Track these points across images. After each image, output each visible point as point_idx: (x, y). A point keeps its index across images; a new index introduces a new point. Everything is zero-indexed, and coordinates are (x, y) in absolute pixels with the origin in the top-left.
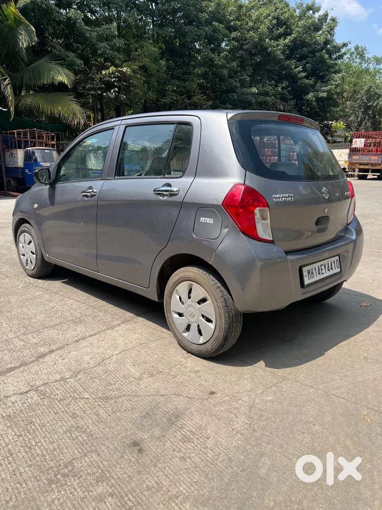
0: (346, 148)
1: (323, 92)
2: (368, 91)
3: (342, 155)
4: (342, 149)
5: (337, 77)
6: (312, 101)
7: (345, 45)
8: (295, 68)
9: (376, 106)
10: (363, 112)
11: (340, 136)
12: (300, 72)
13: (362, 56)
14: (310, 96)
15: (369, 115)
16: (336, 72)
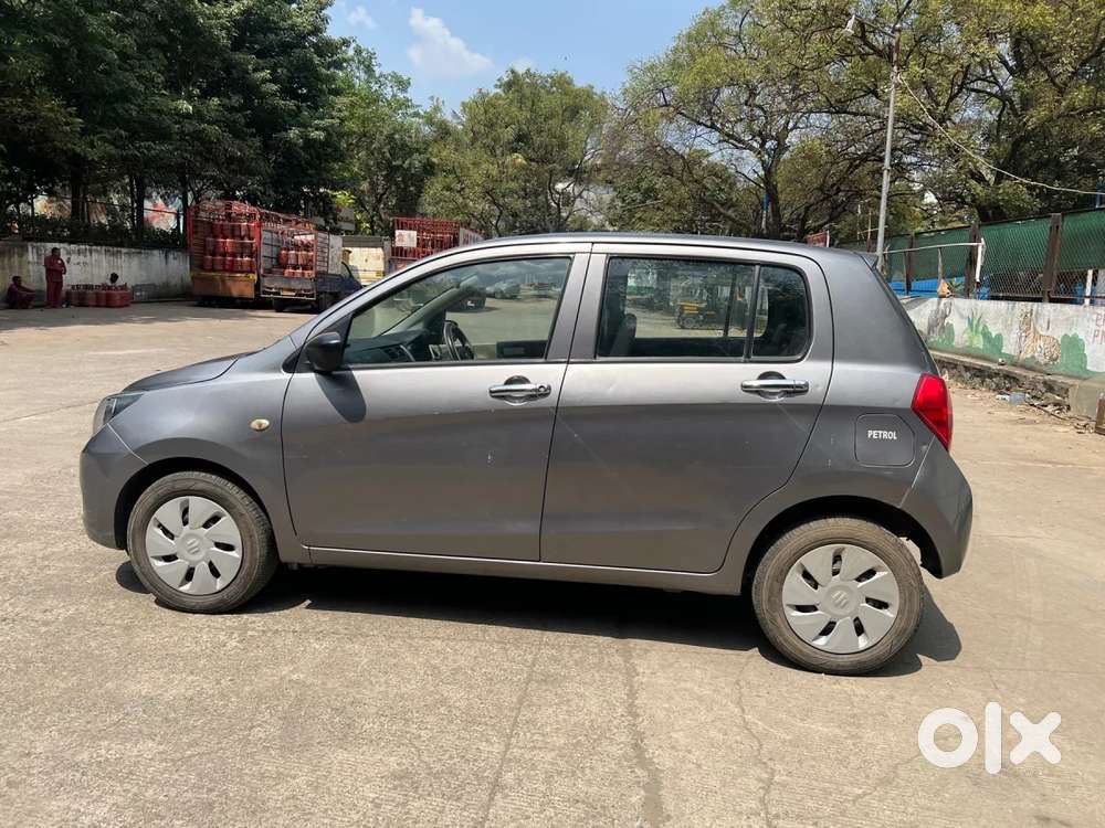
0: (376, 247)
1: (317, 130)
2: (390, 137)
3: (370, 260)
4: (368, 247)
5: (341, 101)
6: (296, 145)
7: (346, 43)
8: (255, 70)
9: (409, 169)
10: (386, 177)
11: (347, 220)
12: (264, 81)
13: (369, 70)
14: (293, 133)
15: (396, 184)
16: (337, 92)
